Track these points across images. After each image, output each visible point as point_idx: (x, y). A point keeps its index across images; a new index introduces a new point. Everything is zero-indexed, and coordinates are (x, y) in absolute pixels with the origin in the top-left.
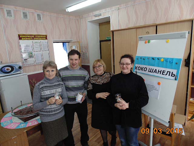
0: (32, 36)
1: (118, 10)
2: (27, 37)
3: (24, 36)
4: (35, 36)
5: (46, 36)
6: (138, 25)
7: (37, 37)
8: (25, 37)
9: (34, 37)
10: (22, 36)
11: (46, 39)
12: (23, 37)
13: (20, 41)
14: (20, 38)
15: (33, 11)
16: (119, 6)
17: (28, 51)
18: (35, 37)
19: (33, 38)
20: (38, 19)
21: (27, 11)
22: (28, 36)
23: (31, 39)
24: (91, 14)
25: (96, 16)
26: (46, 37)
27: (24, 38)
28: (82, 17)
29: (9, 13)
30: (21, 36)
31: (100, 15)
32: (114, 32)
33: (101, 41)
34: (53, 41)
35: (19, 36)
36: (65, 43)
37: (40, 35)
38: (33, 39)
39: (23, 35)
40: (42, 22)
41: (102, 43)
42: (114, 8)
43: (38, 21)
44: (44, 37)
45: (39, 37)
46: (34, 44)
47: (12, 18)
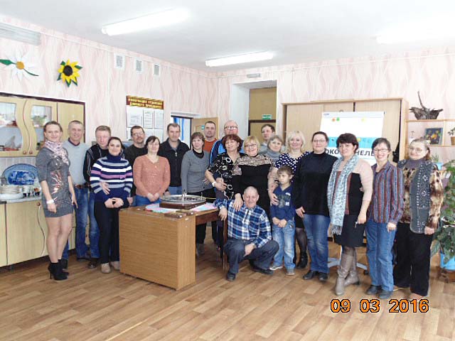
0: (143, 102)
1: (292, 71)
2: (137, 102)
3: (133, 100)
4: (148, 101)
5: (163, 103)
6: (325, 99)
7: (150, 104)
9: (146, 103)
10: (131, 100)
12: (132, 102)
13: (128, 107)
14: (128, 103)
15: (149, 59)
16: (293, 65)
18: (148, 103)
19: (145, 104)
20: (155, 73)
21: (142, 58)
22: (139, 101)
23: (142, 106)
24: (241, 72)
25: (249, 76)
26: (162, 105)
27: (134, 104)
28: (222, 75)
29: (119, 60)
30: (129, 100)
31: (259, 76)
32: (288, 107)
33: (250, 122)
34: (172, 113)
35: (127, 98)
37: (153, 100)
38: (145, 106)
39: (132, 98)
40: (159, 79)
41: (252, 124)
42: (285, 67)
43: (155, 76)
44: (159, 104)
45: (153, 103)
46: (145, 114)
47: (123, 68)
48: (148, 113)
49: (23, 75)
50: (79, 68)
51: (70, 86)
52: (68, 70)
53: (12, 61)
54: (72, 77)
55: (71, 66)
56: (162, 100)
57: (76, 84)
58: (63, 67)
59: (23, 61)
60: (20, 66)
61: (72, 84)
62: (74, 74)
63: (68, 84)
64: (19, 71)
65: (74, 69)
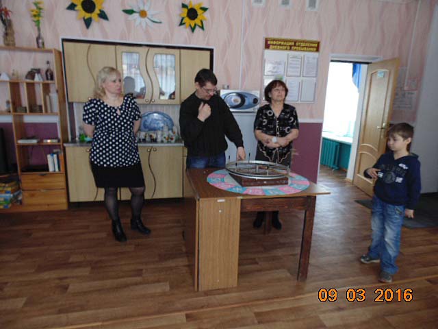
0: (290, 44)
2: (280, 45)
3: (275, 43)
4: (295, 42)
5: (318, 43)
7: (298, 46)
8: (275, 45)
9: (293, 45)
10: (272, 42)
11: (318, 50)
12: (273, 45)
13: (267, 51)
14: (267, 46)
17: (276, 74)
18: (295, 45)
19: (291, 46)
20: (310, 6)
22: (282, 43)
23: (286, 49)
26: (317, 47)
27: (274, 47)
30: (269, 42)
34: (332, 57)
35: (267, 40)
36: (358, 65)
37: (304, 42)
38: (290, 49)
39: (274, 40)
40: (316, 13)
43: (309, 9)
44: (313, 45)
45: (303, 44)
46: (290, 60)
47: (262, 5)
48: (294, 57)
49: (147, 24)
50: (204, 9)
51: (195, 31)
52: (192, 14)
53: (135, 10)
54: (197, 21)
55: (196, 9)
56: (319, 40)
57: (202, 28)
58: (186, 11)
59: (146, 9)
60: (143, 14)
61: (197, 29)
62: (198, 17)
63: (193, 29)
64: (142, 19)
65: (199, 12)
